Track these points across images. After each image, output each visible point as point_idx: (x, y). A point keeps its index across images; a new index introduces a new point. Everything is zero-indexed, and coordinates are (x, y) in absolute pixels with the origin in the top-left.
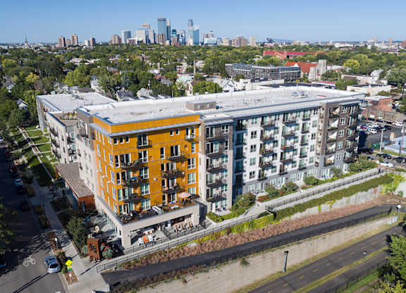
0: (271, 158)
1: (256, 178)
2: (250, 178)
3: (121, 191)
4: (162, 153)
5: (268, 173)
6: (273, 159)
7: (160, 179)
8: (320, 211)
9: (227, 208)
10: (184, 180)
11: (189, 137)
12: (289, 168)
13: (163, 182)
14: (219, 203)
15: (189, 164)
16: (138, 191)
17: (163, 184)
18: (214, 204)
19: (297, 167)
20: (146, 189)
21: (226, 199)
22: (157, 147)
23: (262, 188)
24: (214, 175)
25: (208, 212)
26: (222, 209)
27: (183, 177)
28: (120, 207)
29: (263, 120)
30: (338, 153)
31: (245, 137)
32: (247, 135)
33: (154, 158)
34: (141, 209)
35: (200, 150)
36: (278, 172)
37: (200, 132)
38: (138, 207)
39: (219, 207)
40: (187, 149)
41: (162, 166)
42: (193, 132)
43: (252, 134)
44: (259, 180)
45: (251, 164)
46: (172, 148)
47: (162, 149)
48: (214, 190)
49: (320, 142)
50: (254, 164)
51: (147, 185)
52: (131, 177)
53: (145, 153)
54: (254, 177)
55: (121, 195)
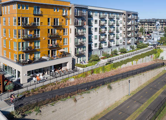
0: (104, 37)
1: (98, 47)
2: (95, 47)
3: (21, 44)
4: (49, 21)
5: (103, 45)
6: (105, 38)
7: (47, 39)
8: (132, 64)
9: (86, 62)
10: (61, 42)
11: (64, 14)
12: (112, 44)
13: (49, 41)
14: (82, 58)
15: (64, 32)
16: (32, 45)
17: (49, 43)
18: (79, 59)
19: (115, 44)
20: (38, 45)
21: (85, 56)
22: (46, 17)
23: (101, 54)
24: (79, 40)
25: (76, 64)
26: (83, 62)
27: (61, 39)
28: (19, 56)
29: (100, 14)
30: (132, 38)
31: (92, 22)
32: (93, 21)
33: (44, 24)
34: (34, 59)
35: (71, 23)
36: (107, 46)
37: (70, 13)
38: (32, 57)
39: (81, 61)
40: (63, 22)
41: (49, 30)
42: (66, 12)
43: (95, 21)
44: (100, 49)
45: (95, 39)
46: (55, 19)
47: (49, 19)
48: (79, 49)
49: (124, 32)
50: (97, 39)
51: (38, 42)
52: (29, 34)
53: (38, 19)
54: (97, 47)
55: (21, 47)
